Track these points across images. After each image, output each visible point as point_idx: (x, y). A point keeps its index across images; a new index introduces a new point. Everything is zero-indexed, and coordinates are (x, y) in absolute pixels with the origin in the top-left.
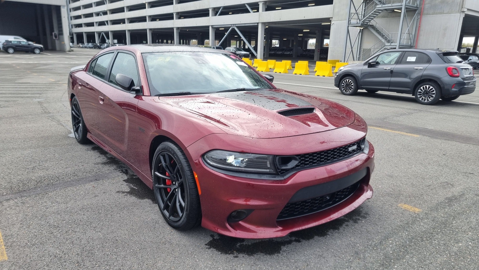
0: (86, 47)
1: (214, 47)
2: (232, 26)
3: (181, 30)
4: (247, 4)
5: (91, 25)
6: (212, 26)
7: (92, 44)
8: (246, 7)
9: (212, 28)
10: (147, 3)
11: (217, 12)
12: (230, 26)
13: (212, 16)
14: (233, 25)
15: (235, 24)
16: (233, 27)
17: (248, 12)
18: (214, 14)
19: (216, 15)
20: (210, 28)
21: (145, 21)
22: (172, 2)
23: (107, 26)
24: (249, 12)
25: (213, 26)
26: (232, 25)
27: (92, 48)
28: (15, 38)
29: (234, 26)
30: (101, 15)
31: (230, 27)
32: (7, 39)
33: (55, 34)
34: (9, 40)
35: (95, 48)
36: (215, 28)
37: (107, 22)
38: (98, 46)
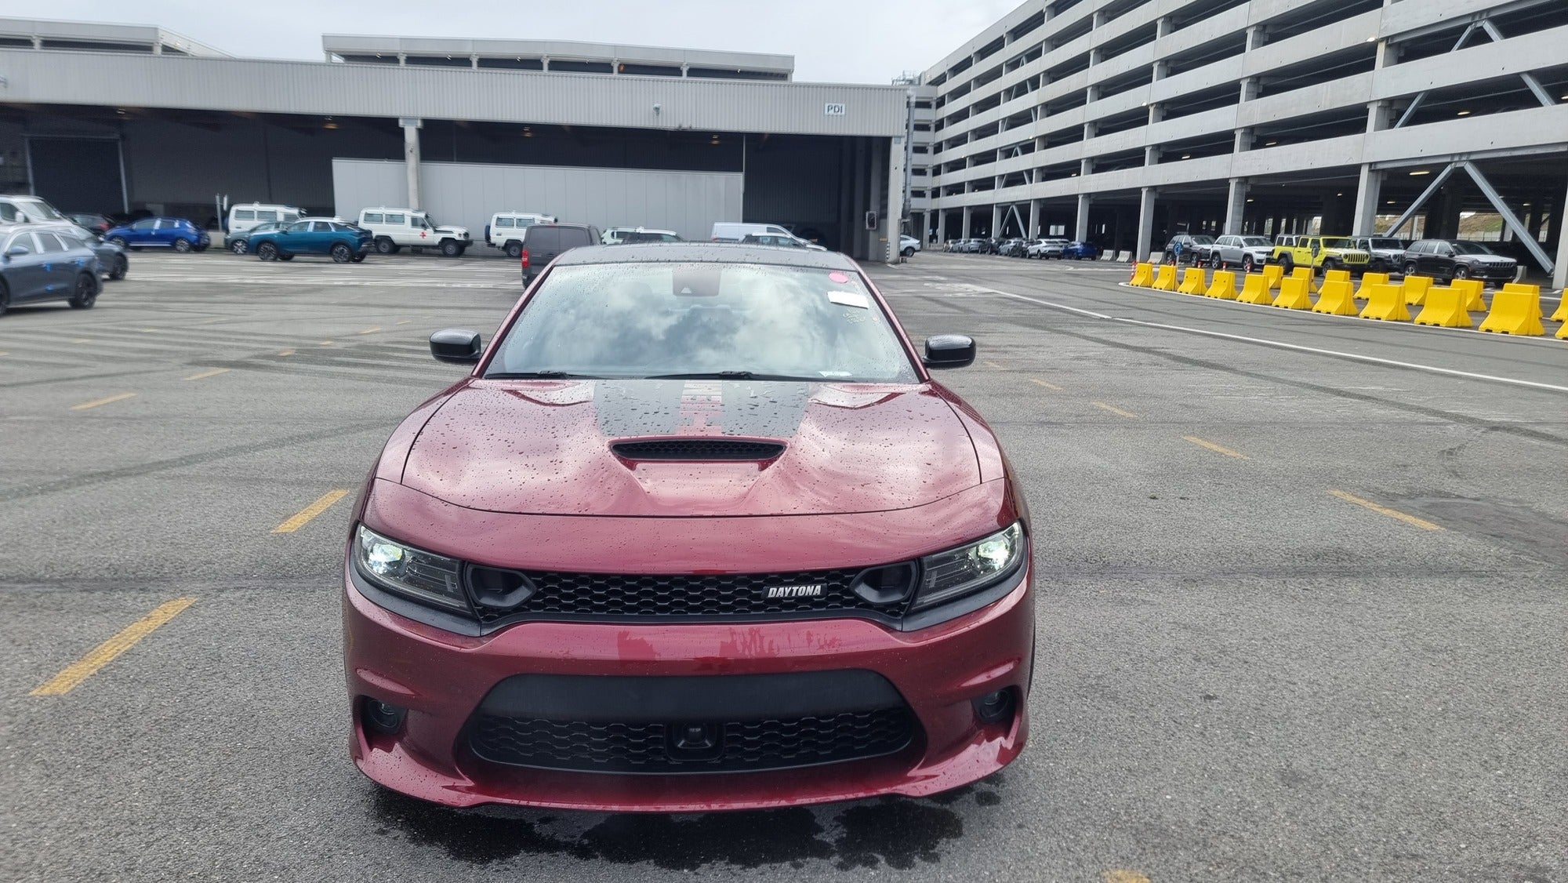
0: (961, 251)
1: (1365, 239)
2: (1456, 159)
3: (1252, 186)
4: (1530, 73)
5: (986, 184)
6: (1371, 164)
7: (978, 241)
8: (1525, 85)
9: (1370, 171)
10: (1152, 105)
11: (1400, 114)
12: (1448, 160)
13: (1379, 127)
14: (1461, 154)
15: (1470, 153)
16: (1459, 165)
17: (1532, 102)
18: (1386, 122)
19: (1392, 124)
20: (1364, 173)
21: (1140, 162)
22: (1238, 92)
23: (1028, 185)
24: (1537, 103)
25: (1376, 163)
26: (1453, 155)
27: (976, 252)
28: (769, 230)
29: (1464, 158)
30: (1017, 155)
31: (1446, 164)
32: (748, 233)
33: (870, 215)
34: (753, 235)
35: (983, 252)
36: (1383, 170)
37: (1030, 172)
38: (992, 246)
